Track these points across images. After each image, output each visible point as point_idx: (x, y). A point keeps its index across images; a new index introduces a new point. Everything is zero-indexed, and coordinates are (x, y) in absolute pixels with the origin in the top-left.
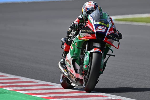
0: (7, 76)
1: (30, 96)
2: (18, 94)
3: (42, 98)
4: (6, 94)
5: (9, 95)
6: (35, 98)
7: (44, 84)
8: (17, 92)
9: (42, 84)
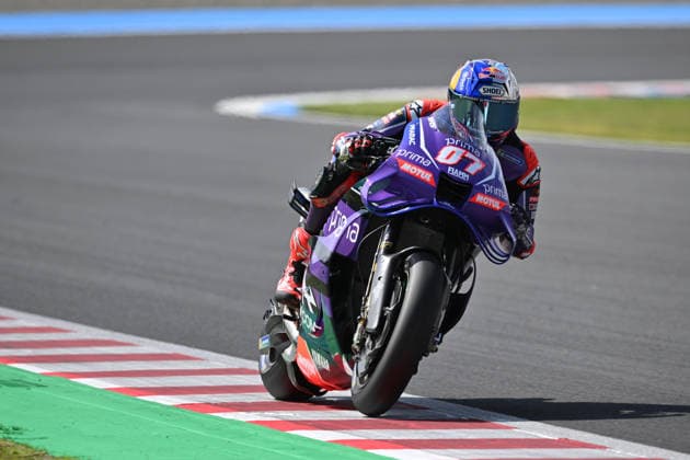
0: (12, 319)
1: (128, 399)
2: (80, 388)
3: (177, 407)
4: (34, 390)
5: (47, 393)
6: (153, 406)
7: (165, 352)
8: (75, 384)
9: (158, 351)
